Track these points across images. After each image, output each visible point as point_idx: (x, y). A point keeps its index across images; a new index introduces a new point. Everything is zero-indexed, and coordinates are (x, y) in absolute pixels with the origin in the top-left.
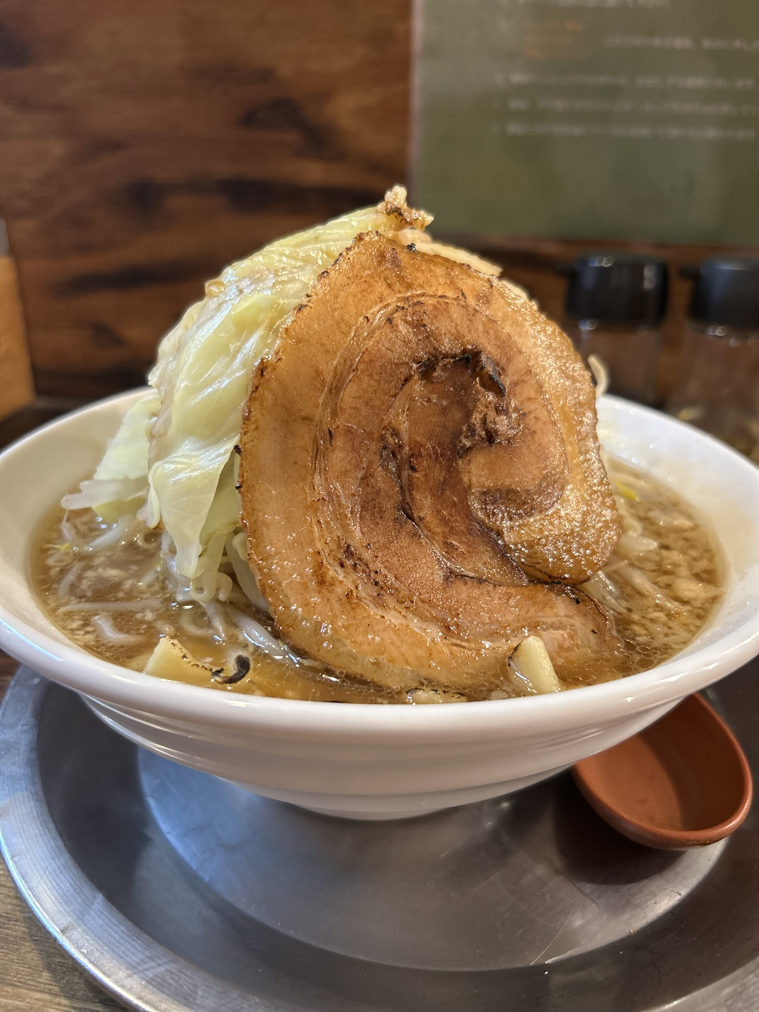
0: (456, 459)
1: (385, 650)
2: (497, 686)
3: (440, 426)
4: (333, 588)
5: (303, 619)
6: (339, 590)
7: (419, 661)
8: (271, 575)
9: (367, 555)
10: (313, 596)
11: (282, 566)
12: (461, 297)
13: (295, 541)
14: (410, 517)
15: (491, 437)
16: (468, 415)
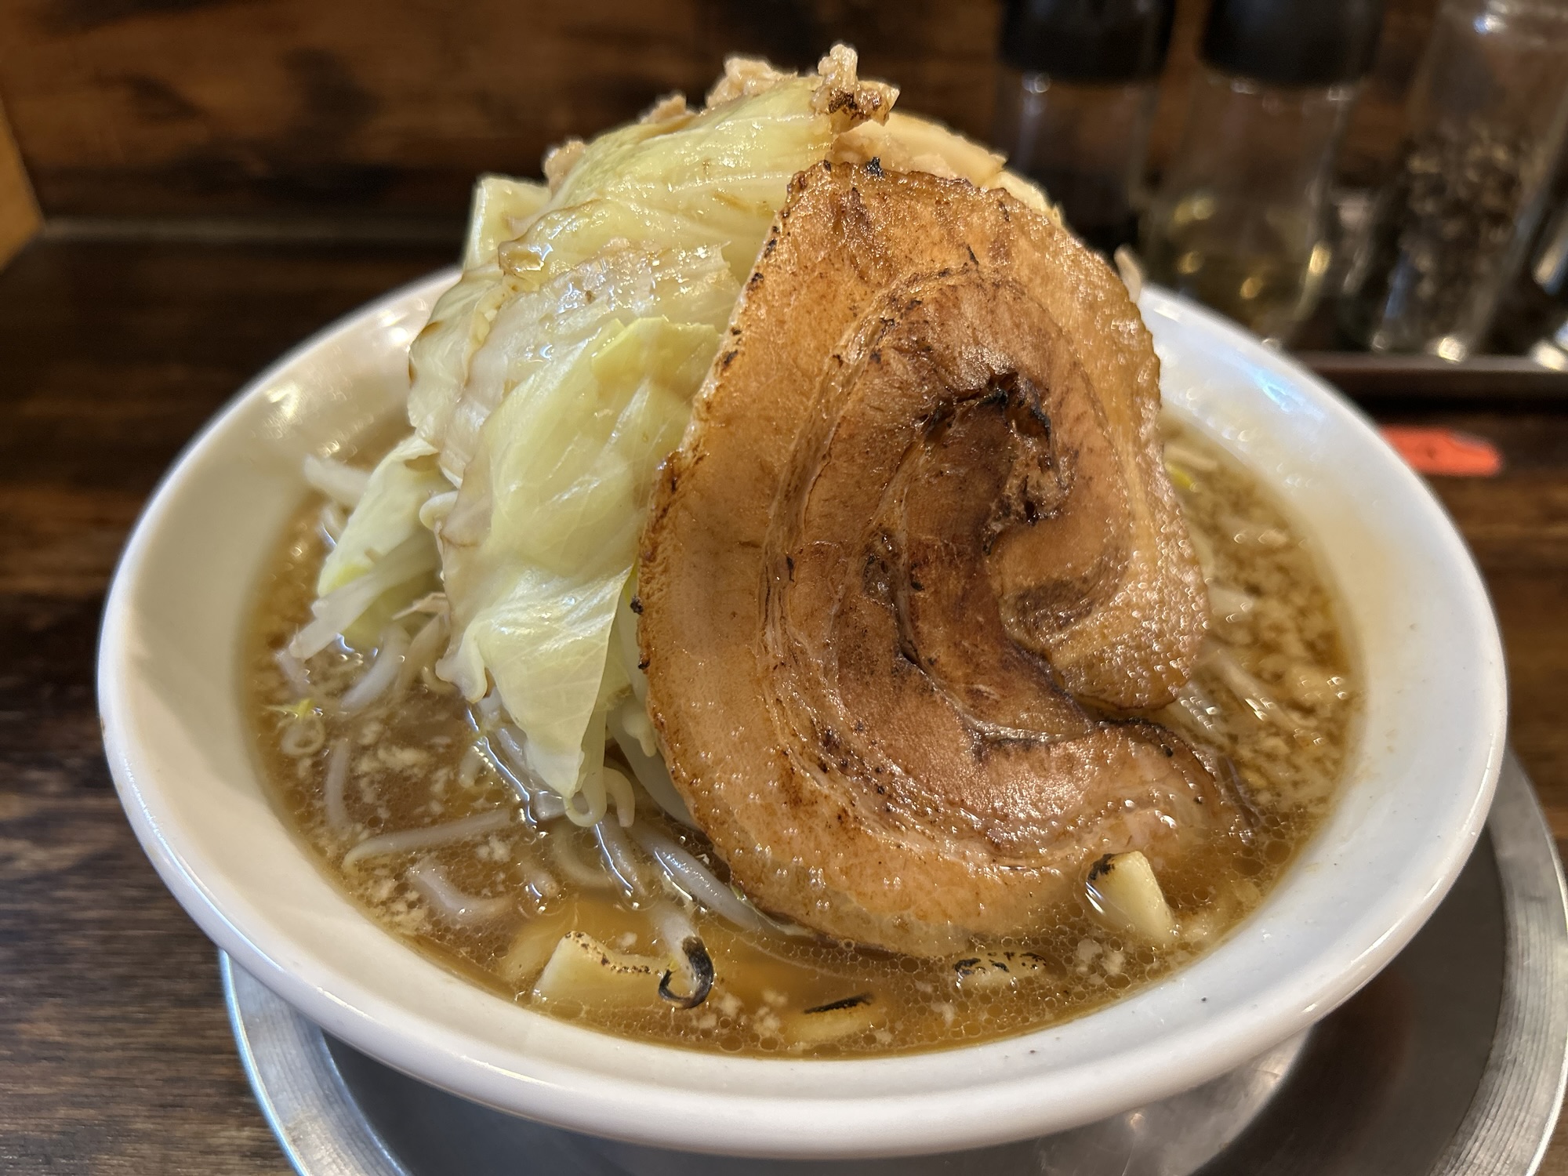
0: (981, 557)
1: (910, 900)
2: (1082, 931)
3: (955, 510)
4: (815, 807)
5: (777, 865)
6: (826, 810)
7: (961, 908)
8: (713, 800)
9: (858, 741)
10: (785, 825)
11: (729, 783)
12: (970, 263)
13: (743, 739)
14: (914, 660)
15: (1031, 508)
16: (999, 484)
